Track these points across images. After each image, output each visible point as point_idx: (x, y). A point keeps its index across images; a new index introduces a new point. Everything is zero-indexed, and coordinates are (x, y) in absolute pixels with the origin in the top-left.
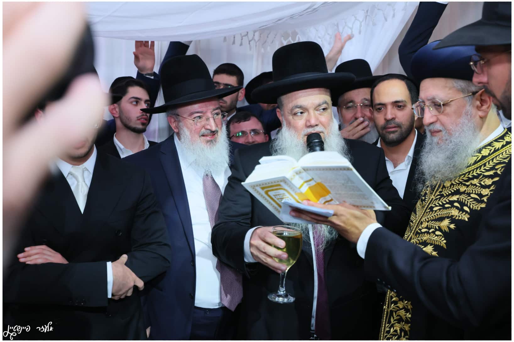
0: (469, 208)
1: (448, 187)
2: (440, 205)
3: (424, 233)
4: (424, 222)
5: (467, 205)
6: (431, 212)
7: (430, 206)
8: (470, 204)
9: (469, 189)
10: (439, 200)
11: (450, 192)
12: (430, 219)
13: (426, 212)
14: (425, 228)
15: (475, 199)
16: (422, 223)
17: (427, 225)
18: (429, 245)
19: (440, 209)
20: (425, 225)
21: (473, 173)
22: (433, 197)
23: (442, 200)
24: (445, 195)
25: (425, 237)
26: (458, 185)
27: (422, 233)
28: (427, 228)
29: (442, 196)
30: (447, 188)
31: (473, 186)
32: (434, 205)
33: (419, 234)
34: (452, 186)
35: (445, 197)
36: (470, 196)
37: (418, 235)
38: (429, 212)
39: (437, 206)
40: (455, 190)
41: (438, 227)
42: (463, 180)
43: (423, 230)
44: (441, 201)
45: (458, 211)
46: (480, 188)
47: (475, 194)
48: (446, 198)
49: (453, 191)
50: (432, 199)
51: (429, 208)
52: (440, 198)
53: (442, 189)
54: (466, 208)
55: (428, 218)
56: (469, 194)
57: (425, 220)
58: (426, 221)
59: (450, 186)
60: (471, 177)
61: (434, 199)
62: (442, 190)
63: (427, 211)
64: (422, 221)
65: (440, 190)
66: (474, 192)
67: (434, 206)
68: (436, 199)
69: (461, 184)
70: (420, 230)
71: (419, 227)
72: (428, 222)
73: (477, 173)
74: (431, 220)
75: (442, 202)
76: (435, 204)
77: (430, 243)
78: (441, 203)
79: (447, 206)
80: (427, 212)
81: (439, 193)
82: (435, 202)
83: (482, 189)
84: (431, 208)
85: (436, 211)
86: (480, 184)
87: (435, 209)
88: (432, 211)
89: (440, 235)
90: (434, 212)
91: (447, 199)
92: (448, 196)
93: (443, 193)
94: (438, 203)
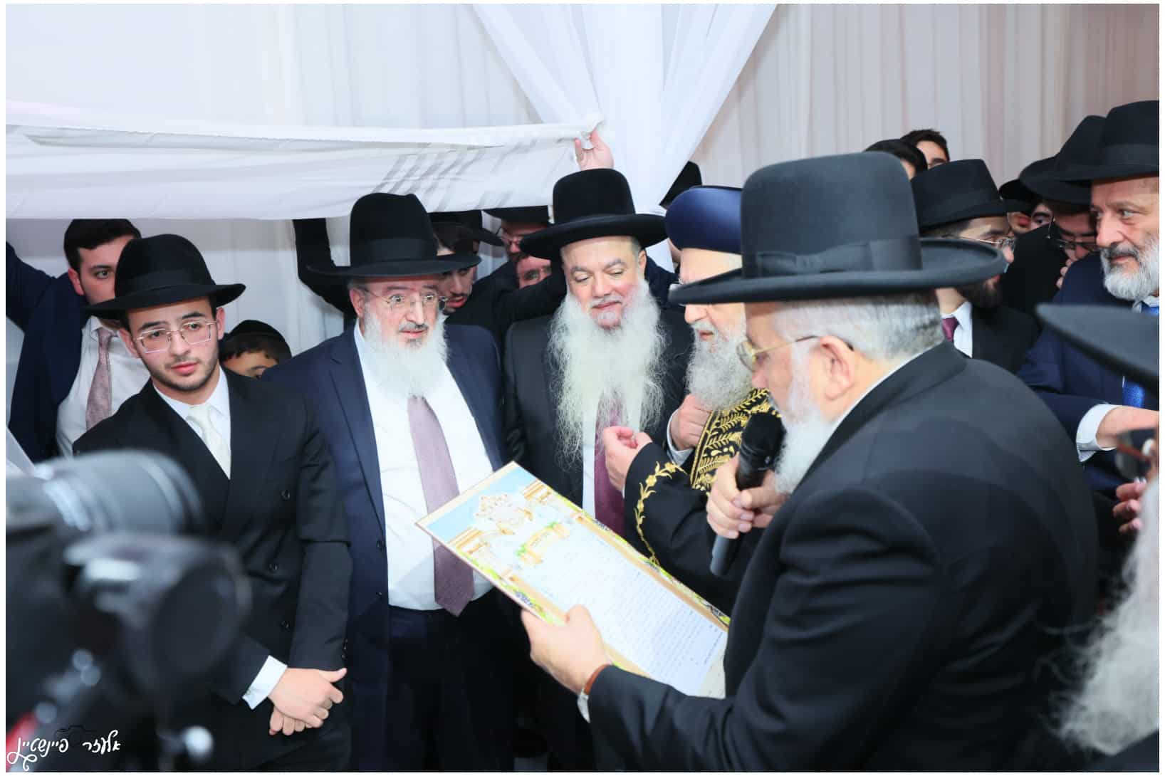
1: (727, 417)
6: (709, 459)
7: (705, 447)
10: (717, 439)
13: (701, 458)
21: (756, 394)
22: (708, 432)
29: (720, 431)
32: (710, 446)
35: (724, 434)
38: (707, 457)
39: (715, 449)
40: (736, 422)
42: (744, 405)
44: (719, 440)
48: (725, 436)
49: (733, 425)
50: (706, 435)
51: (705, 451)
52: (718, 435)
53: (720, 419)
59: (730, 415)
60: (754, 401)
62: (718, 421)
63: (703, 455)
65: (717, 421)
67: (711, 448)
68: (713, 437)
69: (742, 414)
73: (761, 395)
75: (720, 442)
78: (719, 444)
80: (704, 458)
81: (715, 427)
82: (711, 441)
85: (714, 457)
87: (714, 453)
88: (709, 456)
92: (728, 432)
93: (721, 427)
94: (716, 444)
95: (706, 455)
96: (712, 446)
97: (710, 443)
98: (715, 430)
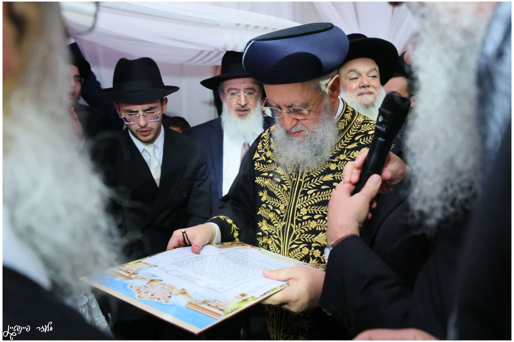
2: (314, 188)
3: (307, 220)
4: (301, 208)
6: (306, 197)
9: (341, 166)
10: (310, 183)
11: (319, 173)
12: (307, 205)
14: (306, 215)
16: (299, 210)
17: (308, 211)
18: (322, 233)
19: (316, 192)
20: (304, 211)
23: (314, 181)
24: (315, 176)
25: (312, 225)
27: (304, 221)
28: (308, 214)
29: (312, 177)
32: (305, 188)
33: (301, 222)
35: (315, 178)
37: (300, 224)
39: (310, 189)
41: (326, 211)
43: (305, 218)
49: (322, 171)
50: (300, 182)
51: (301, 192)
52: (310, 180)
55: (305, 204)
57: (301, 207)
58: (303, 207)
61: (303, 181)
63: (299, 196)
64: (298, 208)
70: (301, 218)
71: (296, 215)
72: (307, 207)
74: (309, 205)
75: (314, 184)
77: (321, 230)
78: (314, 186)
79: (323, 187)
81: (307, 175)
82: (305, 185)
84: (305, 193)
85: (311, 195)
87: (309, 192)
90: (309, 196)
91: (318, 179)
93: (311, 174)
94: (310, 186)
95: (302, 195)
96: (307, 188)
97: (305, 186)
98: (306, 178)
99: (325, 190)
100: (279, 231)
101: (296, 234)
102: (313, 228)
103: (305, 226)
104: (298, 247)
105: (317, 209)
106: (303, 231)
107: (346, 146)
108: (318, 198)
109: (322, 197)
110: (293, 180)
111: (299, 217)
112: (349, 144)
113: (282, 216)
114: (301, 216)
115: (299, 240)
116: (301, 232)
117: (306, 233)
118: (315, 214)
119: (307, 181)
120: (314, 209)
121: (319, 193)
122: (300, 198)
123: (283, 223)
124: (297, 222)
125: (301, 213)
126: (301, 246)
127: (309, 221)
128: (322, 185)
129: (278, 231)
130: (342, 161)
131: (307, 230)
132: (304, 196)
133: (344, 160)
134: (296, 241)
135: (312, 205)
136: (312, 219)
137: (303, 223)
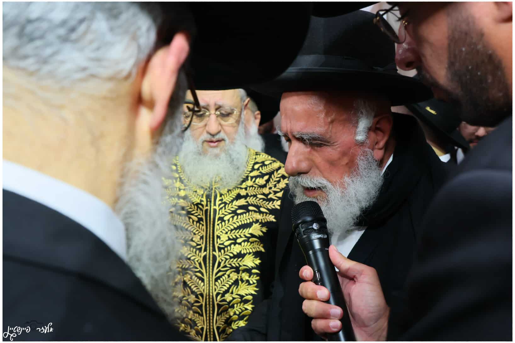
0: (264, 208)
2: (230, 213)
3: (230, 245)
4: (221, 235)
5: (261, 207)
8: (263, 205)
9: (251, 192)
11: (232, 198)
12: (227, 230)
14: (227, 241)
15: (264, 199)
16: (218, 237)
17: (228, 237)
18: (248, 254)
19: (233, 217)
20: (224, 238)
23: (228, 207)
24: (228, 202)
25: (236, 249)
26: (234, 190)
27: (226, 247)
28: (229, 239)
30: (225, 195)
31: (251, 188)
33: (224, 249)
34: (230, 192)
36: (257, 198)
37: (222, 251)
41: (249, 234)
43: (227, 243)
45: (258, 214)
46: (259, 189)
47: (259, 194)
54: (262, 209)
55: (224, 230)
56: (255, 196)
57: (221, 233)
58: (223, 233)
61: (218, 209)
64: (217, 235)
66: (257, 193)
70: (223, 244)
71: (217, 242)
72: (226, 233)
74: (229, 230)
76: (223, 214)
79: (239, 211)
83: (261, 189)
84: (221, 219)
86: (256, 184)
89: (256, 241)
90: (227, 222)
91: (232, 205)
99: (242, 214)
100: (200, 264)
101: (221, 261)
102: (238, 252)
103: (229, 252)
104: (225, 274)
105: (238, 233)
106: (228, 257)
107: (249, 174)
108: (236, 223)
109: (241, 221)
110: (204, 210)
111: (220, 244)
112: (251, 172)
113: (199, 247)
114: (222, 242)
115: (225, 266)
116: (225, 258)
117: (231, 258)
118: (237, 238)
119: (222, 208)
120: (234, 233)
121: (236, 217)
122: (218, 225)
123: (203, 254)
124: (220, 249)
125: (222, 239)
126: (228, 273)
127: (232, 246)
128: (237, 209)
129: (197, 263)
130: (250, 187)
131: (232, 255)
132: (221, 223)
133: (252, 186)
134: (223, 268)
135: (232, 230)
136: (235, 244)
137: (226, 249)
